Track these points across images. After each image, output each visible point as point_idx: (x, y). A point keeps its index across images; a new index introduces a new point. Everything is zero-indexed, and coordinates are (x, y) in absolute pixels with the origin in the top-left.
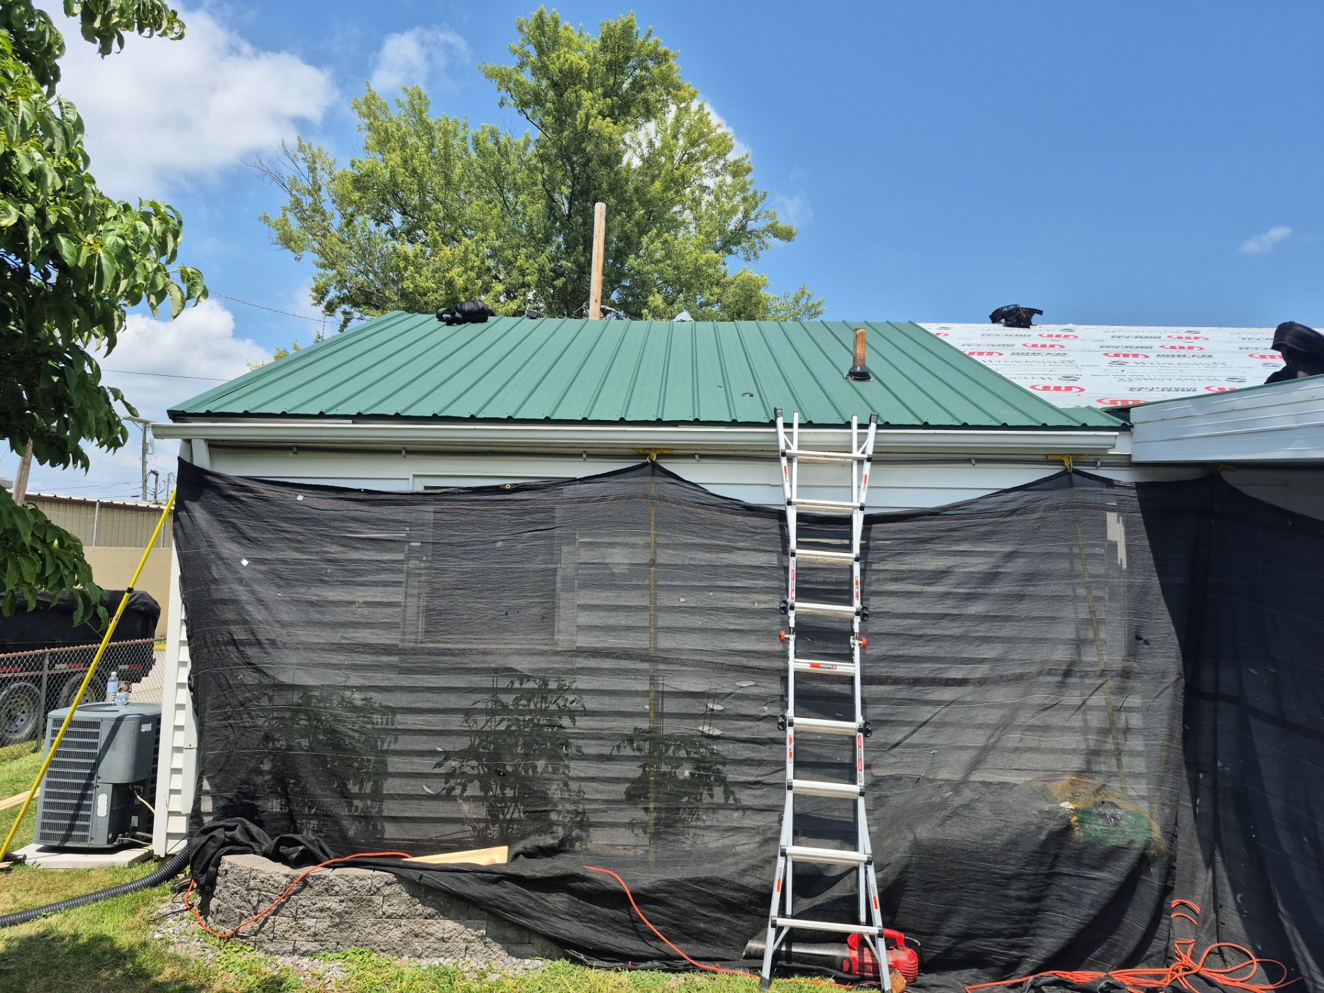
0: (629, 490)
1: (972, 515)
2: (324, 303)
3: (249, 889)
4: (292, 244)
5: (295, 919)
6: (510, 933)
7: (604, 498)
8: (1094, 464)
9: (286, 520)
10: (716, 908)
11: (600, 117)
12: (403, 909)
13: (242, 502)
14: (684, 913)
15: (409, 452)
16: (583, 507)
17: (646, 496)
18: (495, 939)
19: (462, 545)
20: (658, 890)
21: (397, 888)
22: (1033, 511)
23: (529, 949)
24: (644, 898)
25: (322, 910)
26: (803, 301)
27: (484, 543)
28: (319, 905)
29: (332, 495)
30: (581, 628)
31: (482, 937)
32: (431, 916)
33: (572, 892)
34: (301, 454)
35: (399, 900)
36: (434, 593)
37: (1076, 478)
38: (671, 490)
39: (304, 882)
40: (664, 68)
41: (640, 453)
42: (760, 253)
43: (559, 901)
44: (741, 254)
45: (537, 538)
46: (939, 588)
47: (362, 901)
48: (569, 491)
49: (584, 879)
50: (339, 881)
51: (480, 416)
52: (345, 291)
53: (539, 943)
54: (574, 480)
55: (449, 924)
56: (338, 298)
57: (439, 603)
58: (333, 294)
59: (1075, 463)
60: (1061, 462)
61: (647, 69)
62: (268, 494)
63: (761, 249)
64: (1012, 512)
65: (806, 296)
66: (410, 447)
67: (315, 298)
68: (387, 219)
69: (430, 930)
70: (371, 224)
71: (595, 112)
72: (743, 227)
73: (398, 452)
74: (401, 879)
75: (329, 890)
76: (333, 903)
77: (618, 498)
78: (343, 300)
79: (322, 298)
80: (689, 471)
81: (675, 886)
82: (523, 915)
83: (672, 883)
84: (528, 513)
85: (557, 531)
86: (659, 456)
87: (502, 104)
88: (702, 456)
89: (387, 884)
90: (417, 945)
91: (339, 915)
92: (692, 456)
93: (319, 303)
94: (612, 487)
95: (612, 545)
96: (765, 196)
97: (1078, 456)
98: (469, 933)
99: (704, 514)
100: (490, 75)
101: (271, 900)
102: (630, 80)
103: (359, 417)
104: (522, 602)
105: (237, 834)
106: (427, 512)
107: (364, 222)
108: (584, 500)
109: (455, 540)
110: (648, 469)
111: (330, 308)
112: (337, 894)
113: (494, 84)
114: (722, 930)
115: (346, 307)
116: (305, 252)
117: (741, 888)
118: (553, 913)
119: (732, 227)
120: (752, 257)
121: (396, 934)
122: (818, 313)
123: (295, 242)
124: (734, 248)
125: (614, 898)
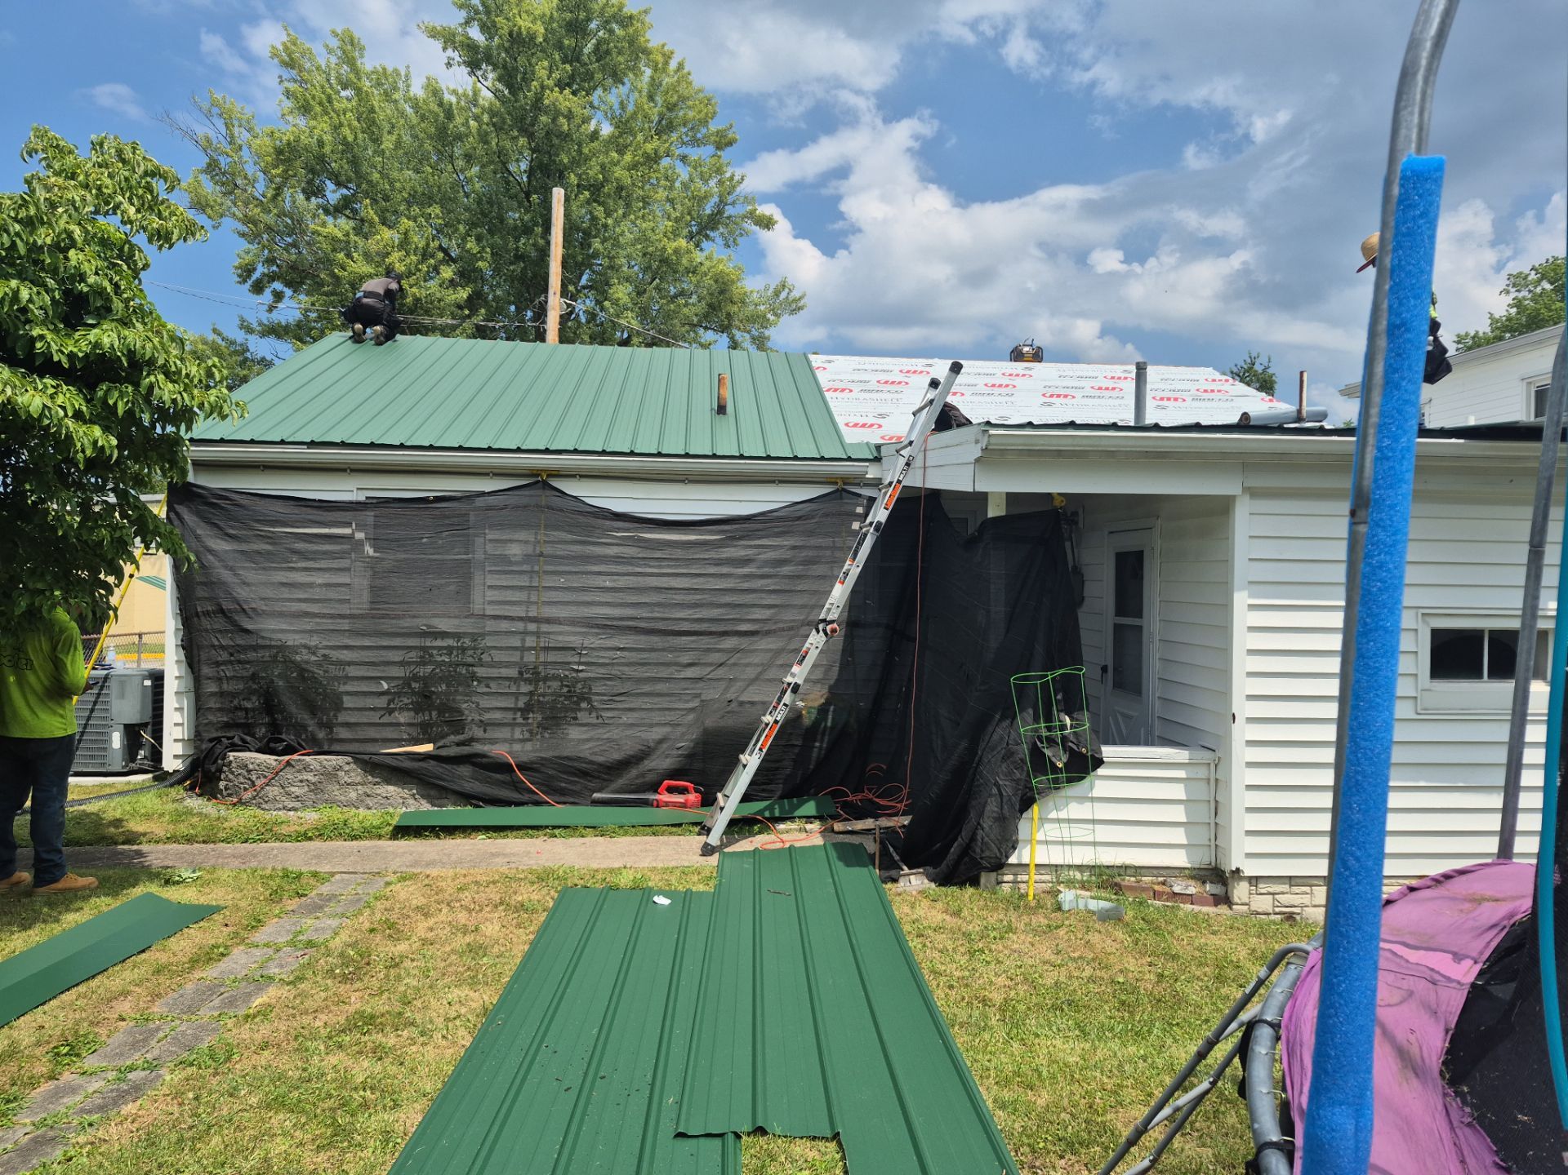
0: (525, 501)
1: (771, 521)
2: (250, 282)
3: (249, 771)
4: (209, 211)
5: (283, 788)
6: (432, 793)
7: (505, 507)
8: (858, 485)
9: (258, 521)
10: (574, 775)
11: (557, 89)
12: (359, 779)
13: (222, 508)
14: (551, 777)
15: (353, 471)
16: (491, 513)
17: (537, 506)
18: (423, 797)
19: (397, 540)
20: (532, 763)
21: (353, 766)
22: (813, 517)
23: (446, 801)
24: (522, 767)
25: (301, 781)
26: (783, 295)
27: (412, 539)
28: (300, 778)
29: (292, 503)
30: (491, 603)
31: (413, 795)
32: (378, 783)
33: (474, 764)
34: (266, 472)
35: (356, 774)
36: (375, 575)
37: (844, 494)
38: (558, 502)
39: (288, 763)
40: (631, 30)
41: (534, 473)
42: (739, 240)
43: (465, 770)
44: (719, 241)
45: (453, 536)
46: (746, 570)
47: (331, 775)
48: (480, 502)
49: (484, 756)
50: (313, 762)
51: (408, 444)
52: (274, 268)
53: (453, 798)
54: (483, 494)
55: (391, 788)
56: (267, 275)
57: (378, 582)
58: (261, 270)
59: (845, 484)
60: (836, 483)
61: (611, 32)
62: (242, 502)
63: (742, 235)
64: (799, 518)
65: (787, 290)
66: (352, 467)
67: (240, 276)
68: (318, 192)
69: (378, 792)
70: (301, 197)
71: (551, 83)
72: (720, 212)
73: (344, 470)
74: (357, 761)
75: (306, 768)
76: (310, 777)
77: (516, 507)
78: (272, 278)
79: (249, 276)
80: (572, 488)
81: (543, 761)
82: (441, 779)
83: (543, 759)
84: (448, 517)
85: (471, 531)
86: (548, 476)
87: (449, 65)
88: (581, 476)
89: (348, 764)
90: (369, 802)
91: (313, 784)
92: (574, 476)
93: (245, 281)
94: (512, 499)
95: (511, 541)
96: (742, 179)
97: (847, 480)
98: (405, 793)
99: (581, 519)
100: (433, 34)
101: (265, 777)
102: (594, 41)
103: (312, 444)
104: (443, 581)
105: (236, 740)
106: (369, 516)
107: (294, 197)
108: (489, 508)
109: (391, 536)
110: (540, 485)
111: (258, 288)
112: (311, 771)
113: (437, 45)
114: (577, 788)
115: (278, 286)
116: (223, 219)
117: (592, 762)
118: (461, 777)
119: (708, 211)
120: (731, 243)
121: (353, 795)
122: (800, 308)
123: (212, 207)
124: (712, 234)
125: (505, 768)
